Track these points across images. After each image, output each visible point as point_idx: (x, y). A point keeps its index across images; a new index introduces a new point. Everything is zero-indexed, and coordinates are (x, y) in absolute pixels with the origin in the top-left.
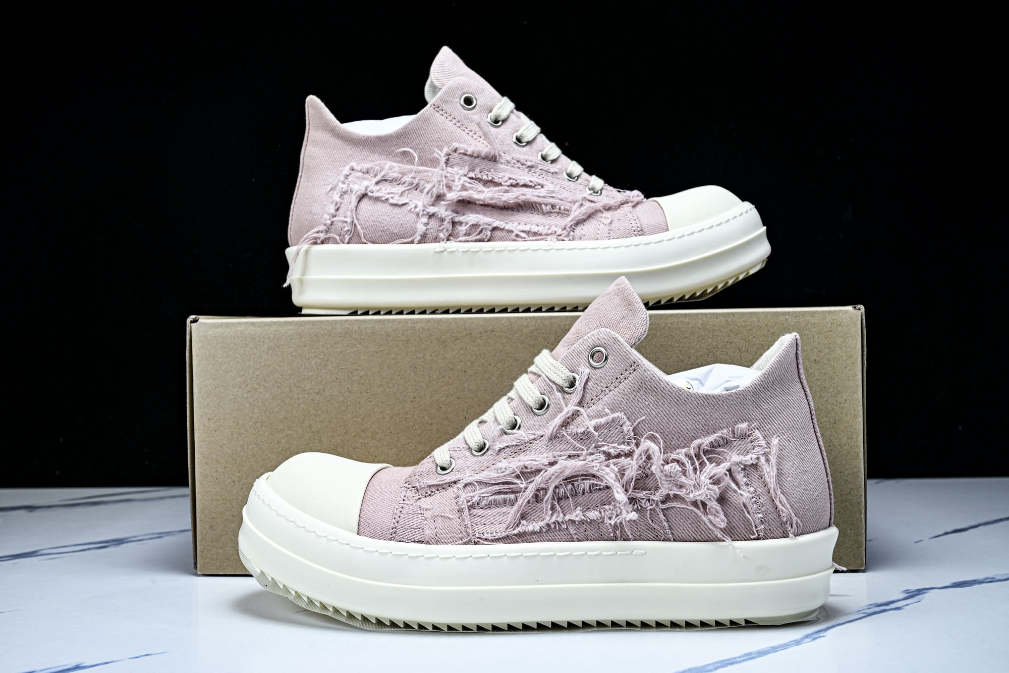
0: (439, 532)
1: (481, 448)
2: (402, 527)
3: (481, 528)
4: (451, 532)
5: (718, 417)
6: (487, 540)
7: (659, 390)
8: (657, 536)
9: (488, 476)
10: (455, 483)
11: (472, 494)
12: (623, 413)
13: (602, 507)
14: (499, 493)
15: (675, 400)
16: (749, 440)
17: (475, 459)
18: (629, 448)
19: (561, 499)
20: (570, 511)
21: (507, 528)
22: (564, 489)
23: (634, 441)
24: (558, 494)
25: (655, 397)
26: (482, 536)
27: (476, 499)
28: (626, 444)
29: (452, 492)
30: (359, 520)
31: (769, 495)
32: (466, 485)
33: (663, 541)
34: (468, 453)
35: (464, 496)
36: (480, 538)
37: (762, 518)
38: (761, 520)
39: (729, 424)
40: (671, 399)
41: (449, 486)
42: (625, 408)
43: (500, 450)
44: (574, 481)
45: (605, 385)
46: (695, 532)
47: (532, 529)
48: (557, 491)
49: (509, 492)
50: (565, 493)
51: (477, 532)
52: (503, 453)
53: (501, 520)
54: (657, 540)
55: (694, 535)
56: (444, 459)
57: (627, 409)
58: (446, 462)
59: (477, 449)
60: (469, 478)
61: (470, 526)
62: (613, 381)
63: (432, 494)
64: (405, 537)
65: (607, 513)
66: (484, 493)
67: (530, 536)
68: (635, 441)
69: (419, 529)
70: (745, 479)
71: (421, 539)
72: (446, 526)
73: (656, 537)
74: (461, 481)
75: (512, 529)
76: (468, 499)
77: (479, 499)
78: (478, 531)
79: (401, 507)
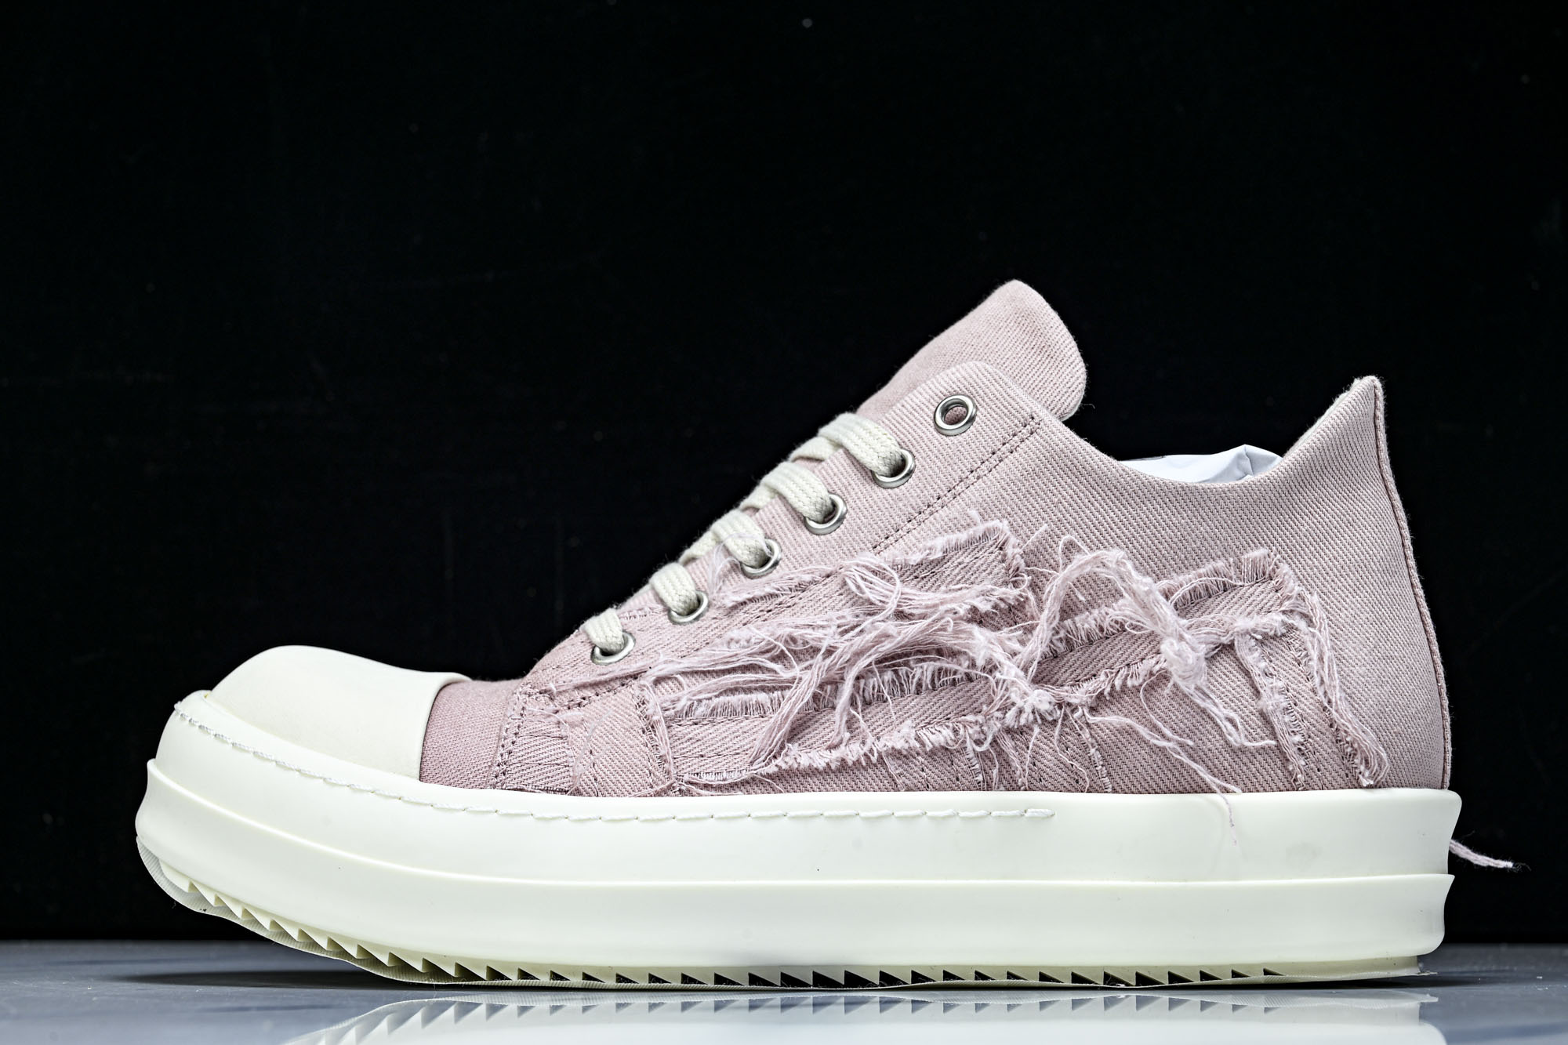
0: (601, 773)
1: (692, 608)
2: (520, 762)
3: (696, 764)
4: (628, 773)
5: (1206, 535)
6: (706, 786)
7: (1083, 472)
8: (1077, 782)
9: (711, 656)
10: (635, 677)
11: (673, 696)
12: (1006, 522)
13: (960, 719)
14: (733, 690)
15: (1118, 494)
16: (1271, 585)
17: (679, 628)
18: (1016, 592)
19: (870, 704)
20: (890, 728)
21: (752, 763)
22: (878, 680)
23: (1027, 579)
24: (864, 691)
25: (1073, 486)
26: (696, 779)
27: (683, 703)
28: (1011, 585)
29: (626, 695)
30: (423, 754)
31: (1316, 698)
32: (658, 681)
33: (1089, 792)
34: (663, 619)
35: (656, 700)
36: (692, 783)
37: (1303, 745)
38: (1299, 749)
39: (1229, 550)
40: (1109, 493)
41: (623, 685)
42: (1009, 509)
43: (736, 607)
44: (899, 665)
45: (969, 466)
46: (1159, 771)
47: (807, 764)
48: (862, 686)
49: (756, 689)
50: (879, 691)
51: (685, 771)
52: (741, 613)
53: (737, 746)
54: (1077, 791)
55: (1159, 781)
56: (610, 634)
57: (1012, 513)
58: (614, 639)
59: (681, 610)
60: (664, 666)
61: (669, 758)
62: (985, 458)
63: (585, 702)
64: (526, 782)
65: (971, 731)
66: (700, 692)
67: (801, 778)
68: (1030, 578)
69: (556, 767)
70: (1263, 664)
71: (562, 787)
72: (616, 761)
73: (1074, 784)
74: (648, 673)
75: (763, 764)
76: (664, 705)
77: (689, 703)
78: (689, 769)
79: (517, 725)
